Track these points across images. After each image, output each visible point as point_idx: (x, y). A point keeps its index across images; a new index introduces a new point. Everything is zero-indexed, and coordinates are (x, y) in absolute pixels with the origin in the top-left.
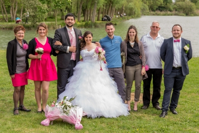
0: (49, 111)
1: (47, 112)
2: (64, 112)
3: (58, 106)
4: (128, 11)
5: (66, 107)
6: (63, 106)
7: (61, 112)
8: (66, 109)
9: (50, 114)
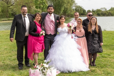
0: (31, 73)
1: (30, 73)
2: (43, 72)
3: (38, 68)
4: (71, 16)
5: (44, 69)
6: (43, 68)
7: (40, 73)
8: (45, 70)
9: (32, 75)
